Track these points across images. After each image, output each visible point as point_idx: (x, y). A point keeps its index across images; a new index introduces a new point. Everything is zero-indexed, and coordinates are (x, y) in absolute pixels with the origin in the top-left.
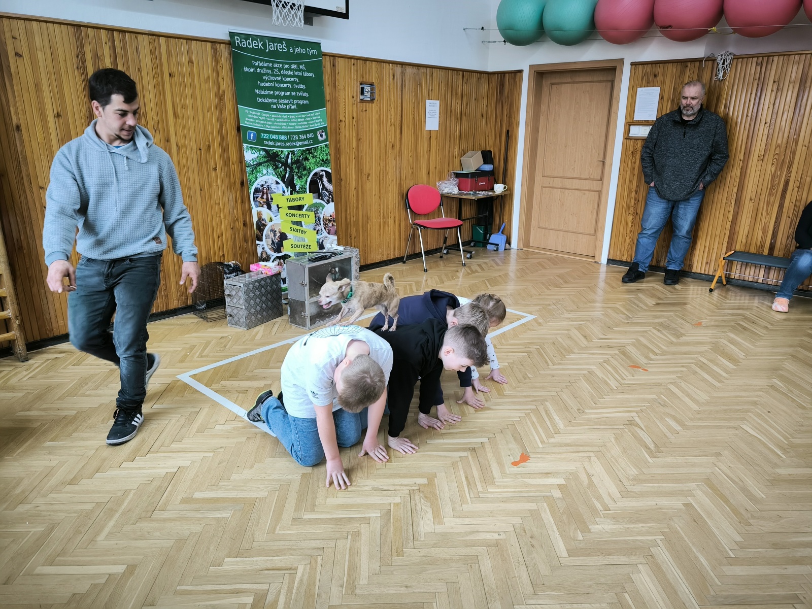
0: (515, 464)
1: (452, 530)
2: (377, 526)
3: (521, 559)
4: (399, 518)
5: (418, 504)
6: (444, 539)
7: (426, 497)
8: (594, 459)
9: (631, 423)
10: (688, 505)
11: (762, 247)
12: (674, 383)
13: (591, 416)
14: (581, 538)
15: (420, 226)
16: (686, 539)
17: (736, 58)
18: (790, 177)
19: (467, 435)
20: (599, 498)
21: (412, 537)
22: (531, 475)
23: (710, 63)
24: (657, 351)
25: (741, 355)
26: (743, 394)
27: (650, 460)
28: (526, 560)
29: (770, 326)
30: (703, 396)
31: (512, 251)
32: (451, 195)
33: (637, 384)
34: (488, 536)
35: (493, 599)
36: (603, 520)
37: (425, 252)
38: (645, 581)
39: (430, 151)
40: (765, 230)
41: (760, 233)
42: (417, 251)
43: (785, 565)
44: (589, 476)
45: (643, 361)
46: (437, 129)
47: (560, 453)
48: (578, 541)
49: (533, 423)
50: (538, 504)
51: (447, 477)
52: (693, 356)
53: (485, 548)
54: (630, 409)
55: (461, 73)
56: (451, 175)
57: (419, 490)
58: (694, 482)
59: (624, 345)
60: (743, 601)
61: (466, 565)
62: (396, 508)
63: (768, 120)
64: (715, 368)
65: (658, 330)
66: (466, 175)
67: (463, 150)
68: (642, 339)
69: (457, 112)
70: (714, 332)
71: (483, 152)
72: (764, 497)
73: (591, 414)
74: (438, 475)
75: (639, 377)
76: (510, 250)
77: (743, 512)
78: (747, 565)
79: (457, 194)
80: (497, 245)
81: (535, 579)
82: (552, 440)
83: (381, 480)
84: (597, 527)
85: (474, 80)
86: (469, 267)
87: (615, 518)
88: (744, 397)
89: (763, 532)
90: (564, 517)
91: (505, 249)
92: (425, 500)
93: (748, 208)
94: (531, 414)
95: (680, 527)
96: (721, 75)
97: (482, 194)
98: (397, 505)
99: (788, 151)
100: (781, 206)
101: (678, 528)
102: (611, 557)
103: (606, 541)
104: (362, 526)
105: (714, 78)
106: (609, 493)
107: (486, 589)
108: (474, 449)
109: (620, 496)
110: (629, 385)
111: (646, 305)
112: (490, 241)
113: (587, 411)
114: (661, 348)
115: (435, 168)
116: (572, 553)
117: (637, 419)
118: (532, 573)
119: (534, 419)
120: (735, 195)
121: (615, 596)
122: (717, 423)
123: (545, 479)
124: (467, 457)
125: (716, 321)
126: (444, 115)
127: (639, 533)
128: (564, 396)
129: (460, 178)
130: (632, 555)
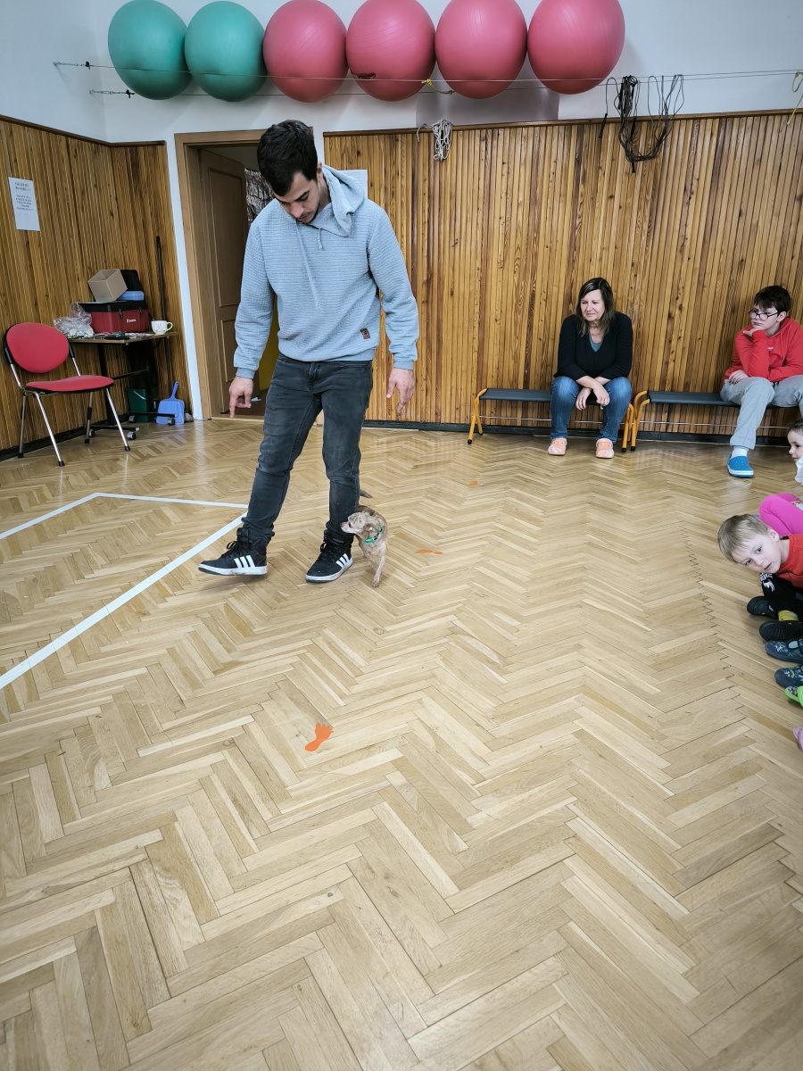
0: (312, 747)
1: (238, 923)
2: (73, 980)
3: (385, 930)
4: (120, 939)
5: (153, 890)
6: (230, 948)
7: (167, 870)
8: (427, 700)
9: (453, 631)
10: (580, 734)
11: (516, 380)
12: (481, 563)
13: (396, 635)
14: (463, 846)
15: (39, 390)
16: (605, 790)
17: (455, 130)
18: (535, 288)
19: (212, 720)
20: (462, 764)
21: (159, 973)
22: (345, 758)
23: (426, 135)
24: (443, 526)
25: (539, 513)
26: (566, 559)
27: (502, 679)
28: (393, 928)
29: (551, 474)
30: (523, 573)
31: (196, 422)
32: (83, 340)
33: (436, 574)
34: (311, 907)
35: (365, 1045)
36: (481, 800)
37: (55, 436)
38: (586, 886)
39: (31, 266)
40: (516, 358)
41: (512, 362)
42: (40, 436)
43: (733, 783)
44: (430, 730)
45: (431, 542)
46: (38, 229)
47: (375, 705)
48: (462, 855)
49: (316, 668)
50: (374, 808)
51: (198, 814)
52: (486, 524)
53: (313, 935)
54: (444, 611)
55: (63, 138)
56: (76, 309)
57: (149, 860)
58: (571, 696)
59: (397, 525)
60: (719, 862)
61: (290, 989)
62: (109, 918)
63: (503, 215)
64: (518, 534)
65: (432, 499)
66: (103, 307)
67: (90, 268)
68: (415, 513)
69: (68, 204)
70: (495, 490)
71: (122, 271)
72: (659, 691)
73: (394, 631)
74: (178, 815)
75: (436, 564)
76: (192, 421)
77: (646, 720)
78: (693, 802)
79: (92, 338)
80: (172, 416)
81: (422, 960)
82: (356, 689)
83: (60, 866)
84: (479, 816)
85: (89, 154)
86: (136, 452)
87: (497, 790)
88: (569, 563)
89: (683, 743)
90: (424, 818)
91: (186, 422)
92: (166, 878)
93: (494, 330)
94: (308, 654)
95: (588, 773)
96: (441, 152)
97: (134, 336)
98: (108, 910)
99: (530, 255)
100: (530, 326)
101: (587, 775)
102: (522, 863)
103: (502, 837)
104: (37, 992)
105: (433, 157)
106: (471, 751)
107: (345, 1027)
108: (232, 743)
109: (490, 751)
110: (428, 578)
111: (402, 469)
112: (159, 412)
113: (388, 629)
114: (445, 521)
115: (47, 296)
116: (462, 881)
117: (459, 623)
118: (414, 951)
119: (316, 662)
120: (478, 316)
121: (560, 937)
122: (556, 605)
123: (371, 758)
124: (225, 761)
125: (493, 476)
126: (47, 207)
127: (542, 804)
128: (347, 614)
129: (95, 313)
130: (548, 846)
